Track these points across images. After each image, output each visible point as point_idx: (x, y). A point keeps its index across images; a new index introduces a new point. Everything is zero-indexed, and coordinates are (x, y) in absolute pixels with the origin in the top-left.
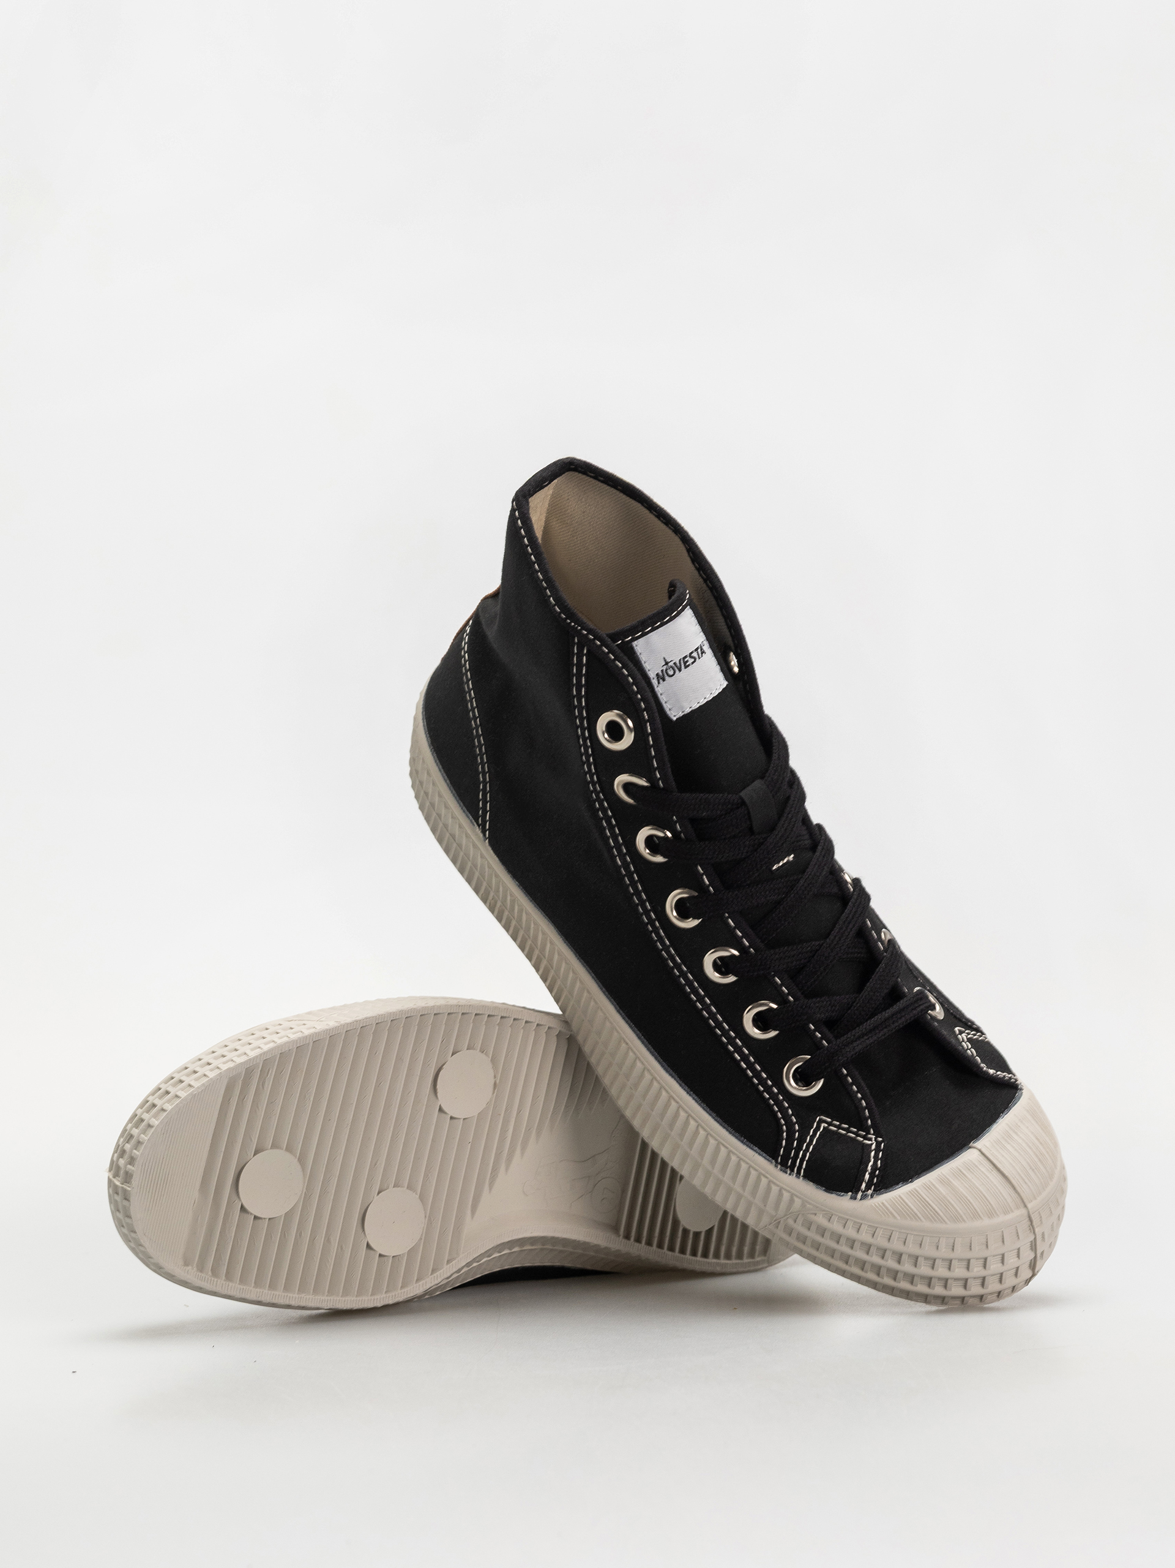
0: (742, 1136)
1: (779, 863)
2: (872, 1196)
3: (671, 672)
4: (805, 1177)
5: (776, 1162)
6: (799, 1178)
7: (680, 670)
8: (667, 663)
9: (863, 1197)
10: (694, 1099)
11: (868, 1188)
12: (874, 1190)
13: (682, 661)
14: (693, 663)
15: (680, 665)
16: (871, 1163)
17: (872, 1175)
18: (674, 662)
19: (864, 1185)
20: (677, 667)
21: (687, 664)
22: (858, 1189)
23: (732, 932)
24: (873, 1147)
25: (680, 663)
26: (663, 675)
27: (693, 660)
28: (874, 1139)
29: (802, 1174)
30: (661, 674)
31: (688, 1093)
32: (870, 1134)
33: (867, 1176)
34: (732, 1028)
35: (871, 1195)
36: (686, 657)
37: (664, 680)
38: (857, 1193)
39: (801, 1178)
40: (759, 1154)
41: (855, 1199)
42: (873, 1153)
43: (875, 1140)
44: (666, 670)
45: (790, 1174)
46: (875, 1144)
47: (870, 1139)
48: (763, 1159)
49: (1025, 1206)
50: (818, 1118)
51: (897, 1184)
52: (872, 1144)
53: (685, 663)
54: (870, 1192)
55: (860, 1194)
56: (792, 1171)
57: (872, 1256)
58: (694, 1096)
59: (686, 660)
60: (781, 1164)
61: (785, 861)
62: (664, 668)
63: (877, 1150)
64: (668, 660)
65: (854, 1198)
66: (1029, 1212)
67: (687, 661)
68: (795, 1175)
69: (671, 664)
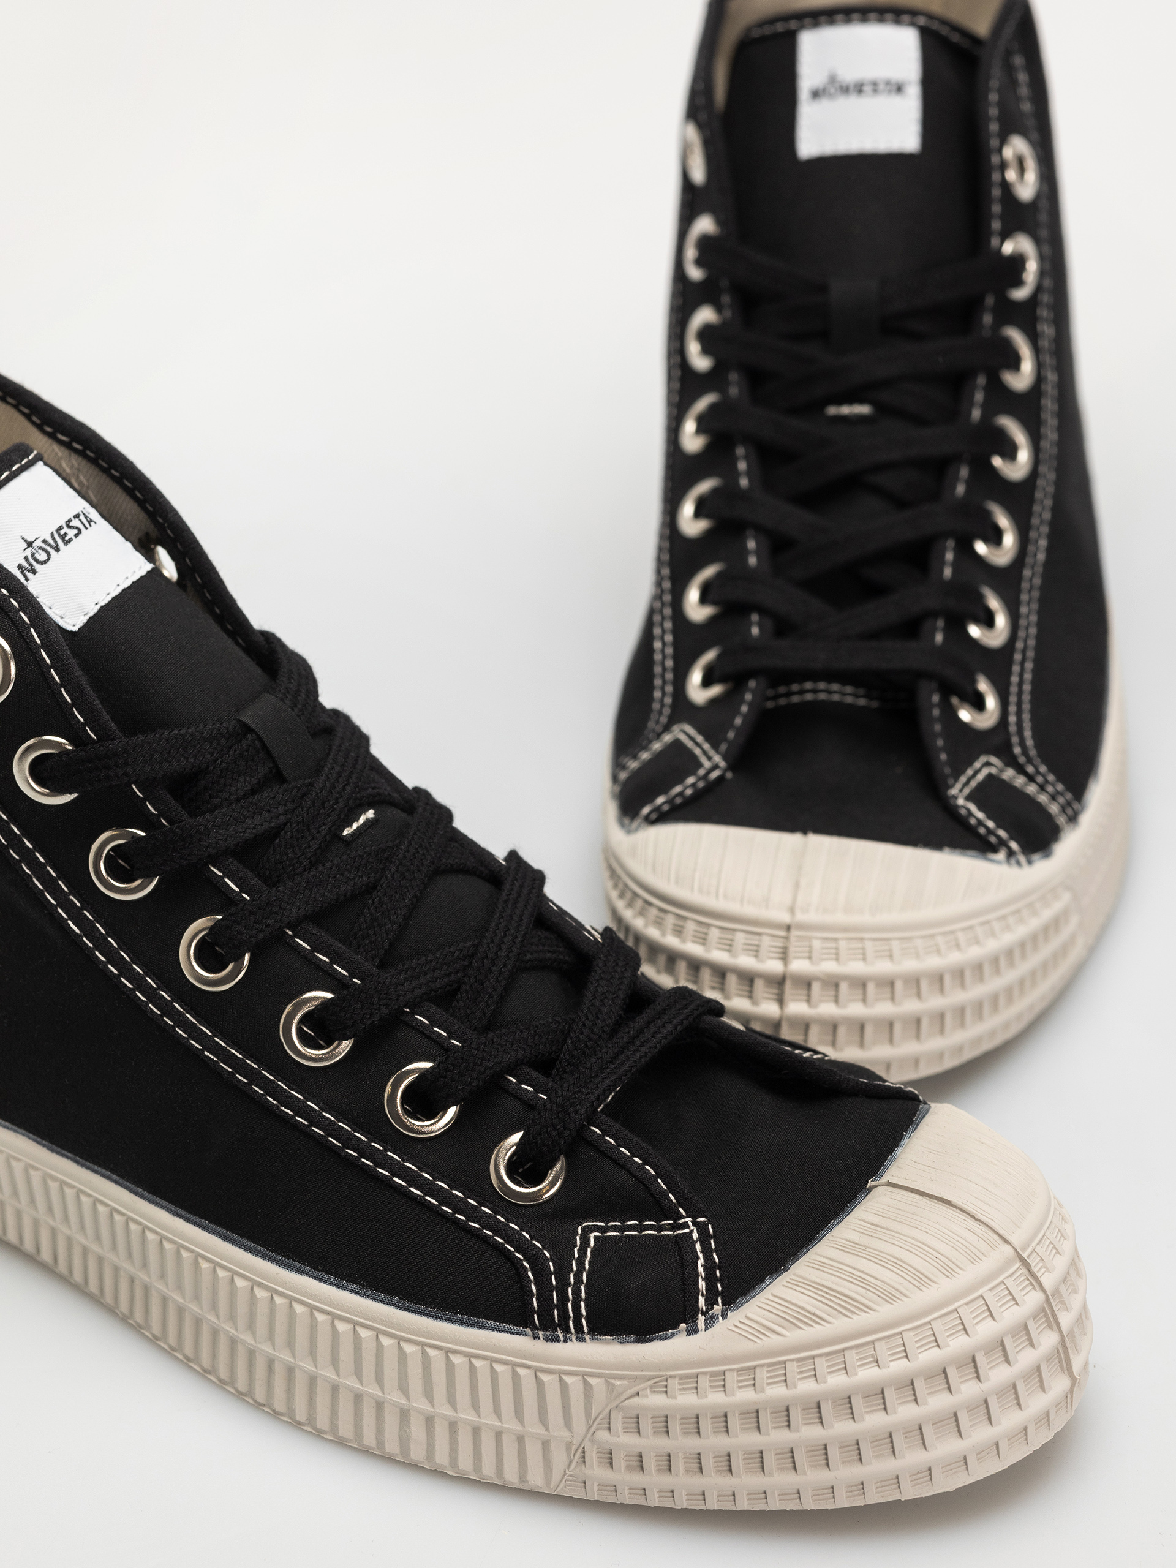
0: (456, 1313)
1: (351, 825)
2: (724, 1316)
3: (42, 556)
4: (591, 1332)
5: (534, 1328)
6: (582, 1340)
7: (57, 549)
8: (30, 544)
9: (710, 1321)
10: (351, 1291)
11: (711, 1302)
12: (723, 1305)
13: (56, 536)
14: (76, 536)
15: (56, 542)
16: (701, 1262)
17: (710, 1279)
18: (42, 539)
19: (702, 1302)
20: (50, 545)
21: (67, 538)
22: (696, 1311)
23: (307, 959)
24: (695, 1235)
25: (54, 539)
26: (30, 565)
27: (76, 531)
28: (690, 1224)
29: (586, 1329)
30: (25, 564)
31: (338, 1287)
32: (681, 1218)
33: (702, 1284)
34: (373, 1136)
35: (722, 1316)
36: (61, 528)
37: (34, 572)
38: (694, 1320)
39: (587, 1337)
40: (499, 1330)
41: (696, 1331)
42: (698, 1246)
43: (694, 1225)
44: (33, 555)
45: (565, 1341)
46: (695, 1231)
47: (686, 1225)
48: (509, 1335)
49: (1006, 1241)
50: (580, 1228)
51: (762, 1281)
52: (692, 1231)
53: (63, 537)
54: (718, 1308)
55: (701, 1318)
56: (567, 1330)
57: (768, 1434)
58: (350, 1285)
59: (62, 532)
60: (544, 1328)
61: (362, 820)
62: (28, 553)
63: (704, 1238)
64: (30, 539)
65: (693, 1331)
66: (1016, 1250)
67: (66, 534)
68: (574, 1338)
69: (38, 543)
